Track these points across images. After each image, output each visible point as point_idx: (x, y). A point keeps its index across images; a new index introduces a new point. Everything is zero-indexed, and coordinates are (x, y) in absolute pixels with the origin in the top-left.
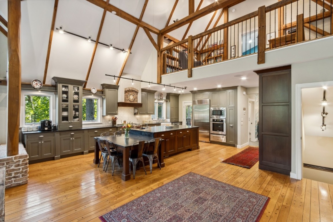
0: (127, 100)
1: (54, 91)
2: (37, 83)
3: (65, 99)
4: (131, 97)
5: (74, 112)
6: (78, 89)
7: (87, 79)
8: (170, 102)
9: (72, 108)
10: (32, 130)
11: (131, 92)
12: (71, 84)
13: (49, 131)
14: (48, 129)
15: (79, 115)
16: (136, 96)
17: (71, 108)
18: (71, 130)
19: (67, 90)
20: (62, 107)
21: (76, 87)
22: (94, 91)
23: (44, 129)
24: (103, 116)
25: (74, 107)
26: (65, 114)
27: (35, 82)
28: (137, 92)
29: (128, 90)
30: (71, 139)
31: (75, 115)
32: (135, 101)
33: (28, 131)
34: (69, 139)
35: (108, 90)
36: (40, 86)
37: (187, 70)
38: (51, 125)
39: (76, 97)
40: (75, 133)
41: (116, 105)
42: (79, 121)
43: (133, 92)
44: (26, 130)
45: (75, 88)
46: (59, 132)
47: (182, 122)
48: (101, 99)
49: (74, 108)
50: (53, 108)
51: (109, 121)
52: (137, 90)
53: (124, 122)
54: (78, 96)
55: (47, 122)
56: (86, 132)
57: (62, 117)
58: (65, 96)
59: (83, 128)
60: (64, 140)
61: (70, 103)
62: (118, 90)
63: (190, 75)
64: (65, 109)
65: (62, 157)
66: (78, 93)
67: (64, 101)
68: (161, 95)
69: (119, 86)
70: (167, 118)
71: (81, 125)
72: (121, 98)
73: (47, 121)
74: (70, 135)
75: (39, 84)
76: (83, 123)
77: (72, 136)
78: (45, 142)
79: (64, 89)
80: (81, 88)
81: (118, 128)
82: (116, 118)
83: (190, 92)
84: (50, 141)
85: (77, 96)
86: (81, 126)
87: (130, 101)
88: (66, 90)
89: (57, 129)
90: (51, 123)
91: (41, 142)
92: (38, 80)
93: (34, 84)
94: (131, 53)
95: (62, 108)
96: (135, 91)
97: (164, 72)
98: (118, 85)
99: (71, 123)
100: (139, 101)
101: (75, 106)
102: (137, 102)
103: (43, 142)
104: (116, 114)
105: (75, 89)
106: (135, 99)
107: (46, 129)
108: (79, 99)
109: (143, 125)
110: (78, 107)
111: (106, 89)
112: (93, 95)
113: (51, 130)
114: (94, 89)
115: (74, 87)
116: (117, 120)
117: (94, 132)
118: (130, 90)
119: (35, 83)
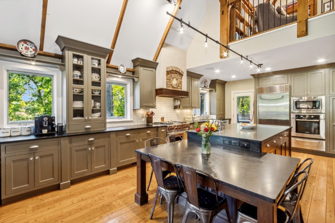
0: (169, 86)
1: (60, 63)
2: (28, 46)
3: (78, 78)
4: (174, 82)
5: (93, 101)
6: (99, 64)
7: (113, 46)
8: (215, 91)
9: (90, 95)
10: (19, 134)
11: (173, 73)
12: (89, 54)
13: (50, 135)
14: (48, 132)
15: (100, 107)
16: (181, 80)
17: (87, 95)
18: (88, 134)
19: (82, 64)
20: (73, 92)
21: (96, 59)
22: (122, 70)
23: (41, 132)
24: (134, 110)
25: (92, 93)
26: (78, 105)
27: (23, 45)
28: (181, 75)
29: (170, 71)
30: (90, 149)
31: (94, 107)
32: (179, 88)
33: (12, 135)
34: (86, 149)
35: (142, 68)
36: (33, 52)
37: (296, 24)
38: (53, 124)
39: (95, 77)
40: (95, 139)
41: (154, 93)
42: (100, 116)
43: (176, 74)
44: (9, 135)
45: (94, 61)
46: (67, 138)
47: (230, 120)
48: (131, 84)
49: (92, 96)
50: (58, 96)
51: (143, 117)
52: (182, 71)
53: (162, 118)
54: (100, 74)
55: (45, 119)
56: (113, 136)
57: (74, 110)
58: (78, 73)
59: (108, 130)
60: (77, 151)
61: (87, 88)
62: (156, 70)
63: (304, 32)
64: (78, 97)
65: (74, 182)
66: (100, 70)
67: (76, 82)
68: (205, 82)
69: (158, 64)
70: (211, 114)
71: (105, 123)
72: (161, 83)
73: (47, 116)
74: (87, 142)
75: (31, 50)
76: (108, 120)
77: (91, 143)
78: (41, 157)
79: (75, 61)
80: (104, 61)
81: (159, 129)
82: (152, 113)
83: (252, 77)
84: (52, 155)
85: (97, 75)
86: (105, 126)
87: (173, 87)
88: (79, 63)
89: (65, 131)
90: (54, 120)
91: (34, 158)
92: (29, 41)
93: (22, 48)
94: (180, 8)
95: (74, 95)
96: (179, 72)
97: (231, 38)
98: (157, 61)
99: (89, 120)
100: (184, 88)
101: (94, 92)
102: (180, 90)
103: (37, 158)
104: (154, 107)
105: (93, 63)
106: (179, 85)
107: (45, 131)
108: (100, 80)
109: (190, 123)
110: (100, 94)
111: (140, 68)
112: (120, 76)
113: (54, 134)
114: (122, 67)
115: (92, 59)
116: (153, 117)
117: (125, 136)
118: (173, 70)
119: (24, 47)
